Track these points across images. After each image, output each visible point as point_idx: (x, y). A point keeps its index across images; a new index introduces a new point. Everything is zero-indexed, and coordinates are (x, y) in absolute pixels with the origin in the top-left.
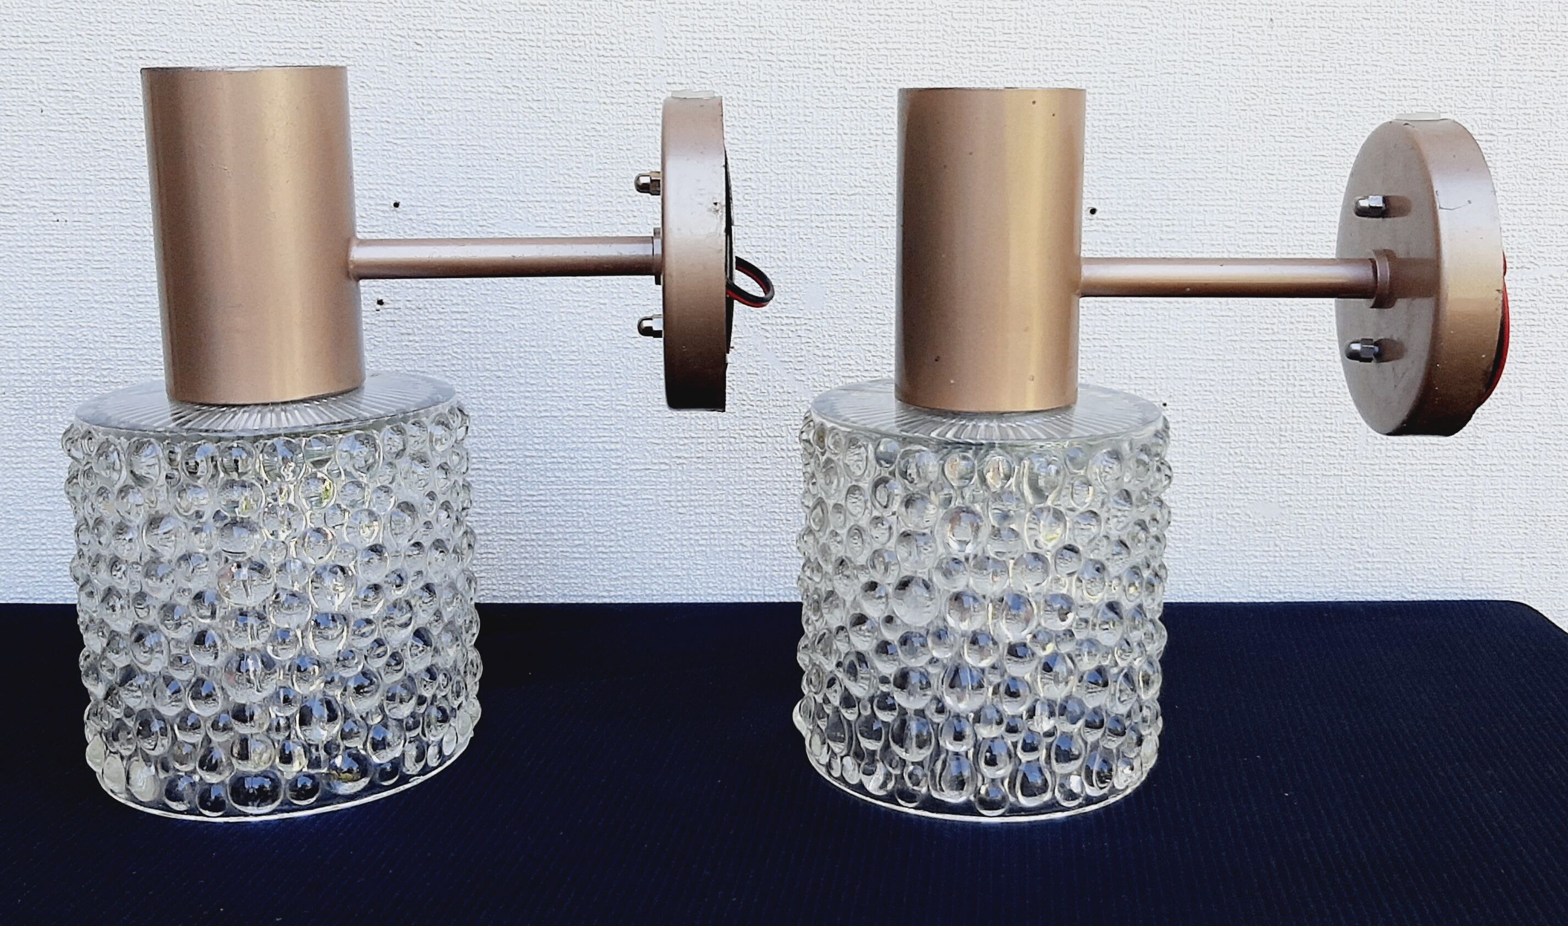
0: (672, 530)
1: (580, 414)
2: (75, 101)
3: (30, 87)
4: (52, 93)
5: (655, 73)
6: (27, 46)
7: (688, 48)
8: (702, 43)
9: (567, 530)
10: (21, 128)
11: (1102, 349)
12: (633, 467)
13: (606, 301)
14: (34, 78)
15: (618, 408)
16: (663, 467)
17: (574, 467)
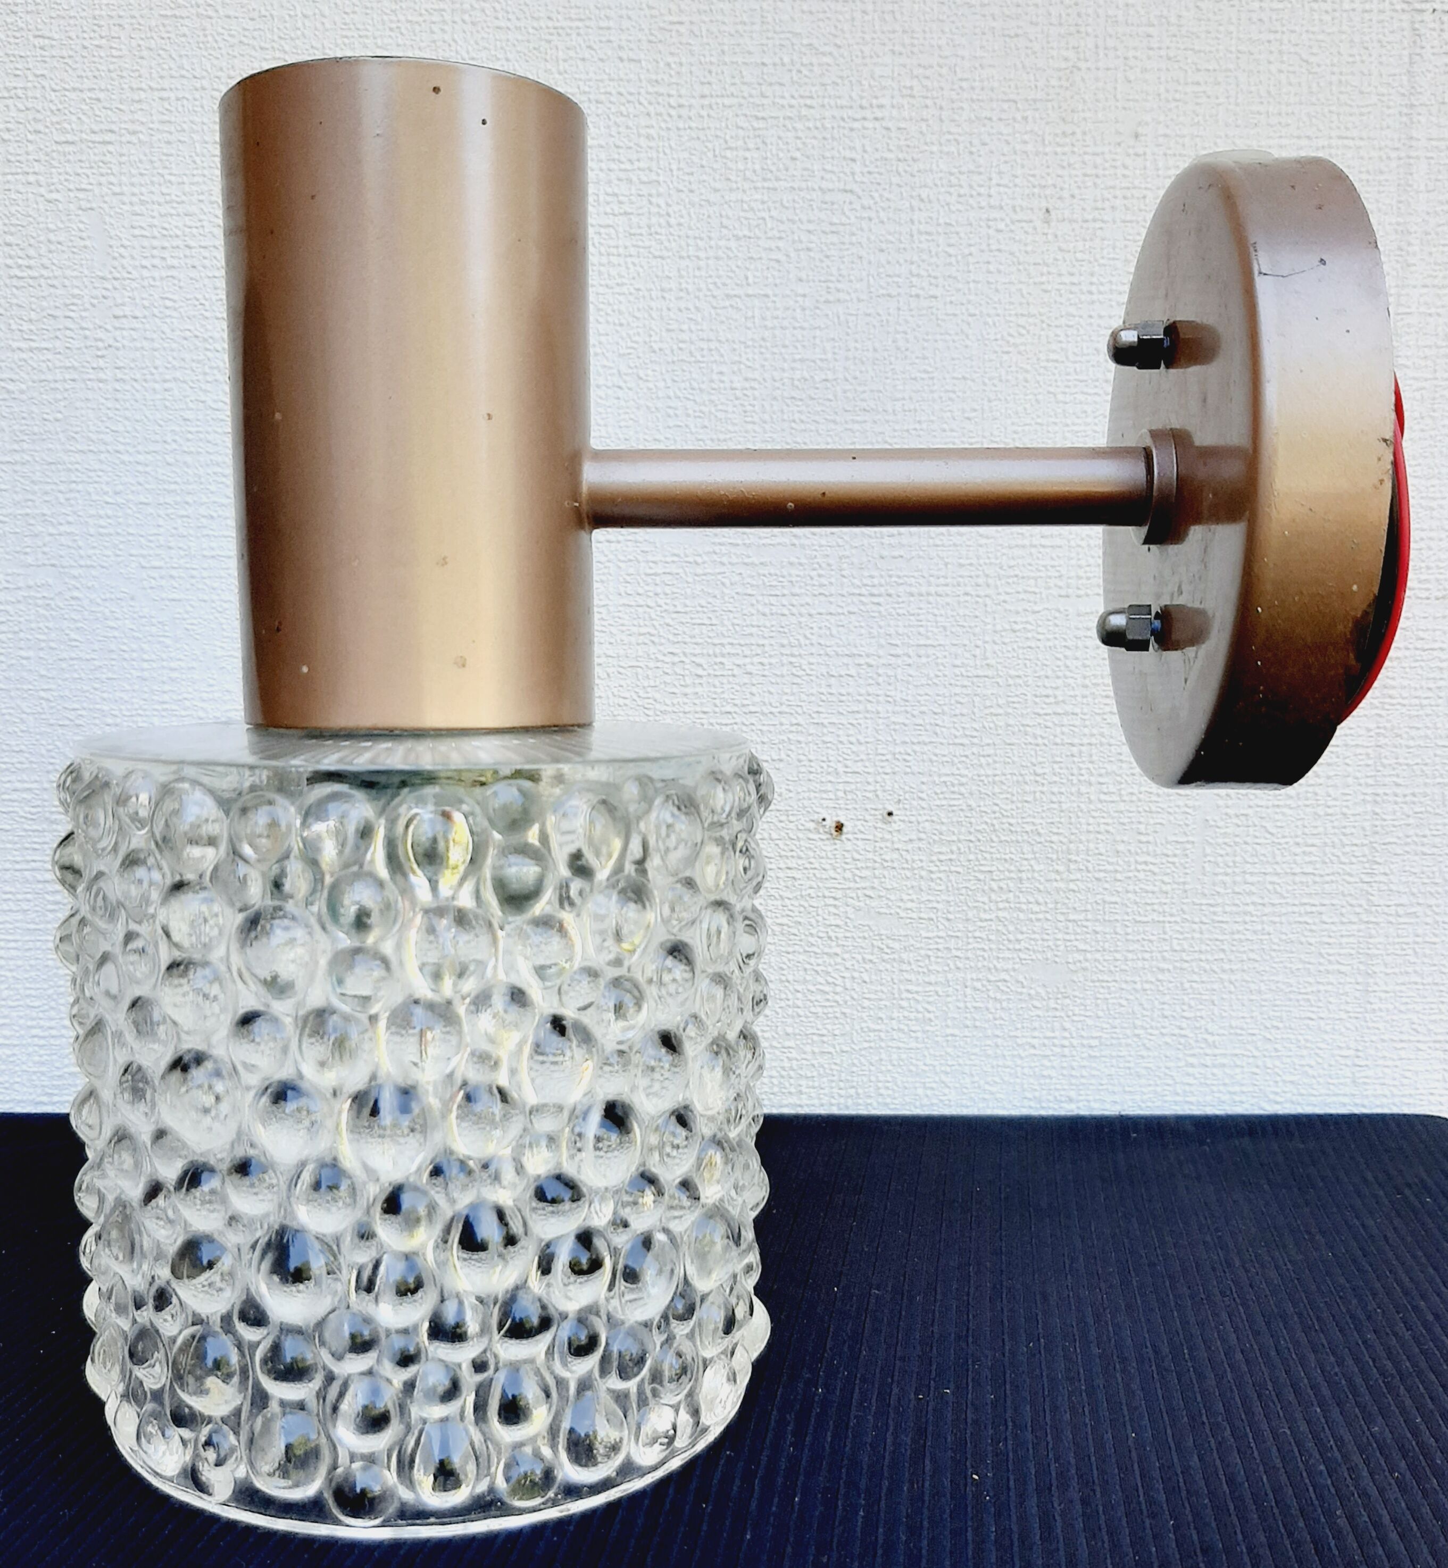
5: (95, 301)
7: (144, 262)
11: (793, 728)
13: (31, 653)
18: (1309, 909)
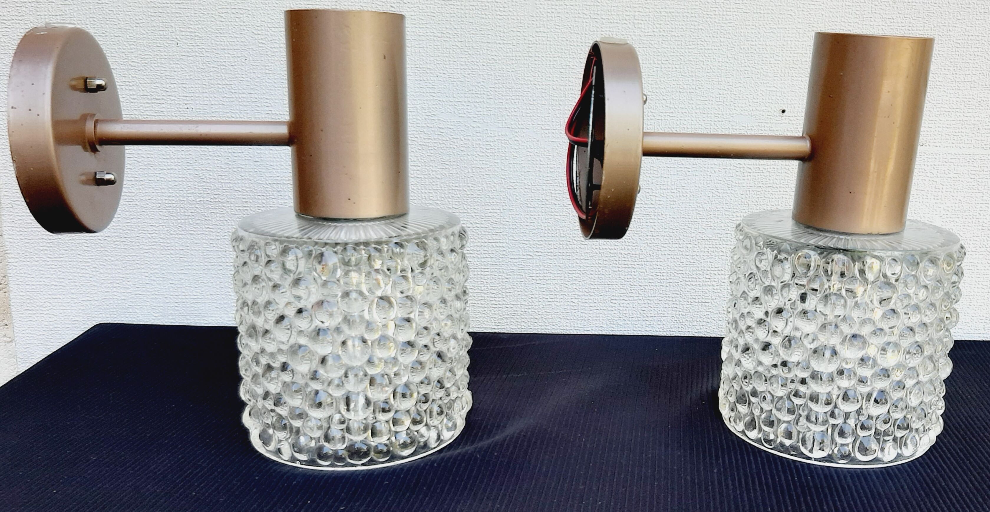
0: (533, 293)
1: (483, 226)
2: (196, 38)
3: (170, 30)
4: (183, 33)
5: (529, 26)
6: (169, 5)
7: (549, 11)
8: (557, 8)
9: (475, 291)
10: (166, 54)
11: (785, 193)
12: (512, 257)
13: (498, 161)
14: (172, 24)
15: (504, 223)
16: (529, 257)
17: (479, 256)
18: (973, 264)
